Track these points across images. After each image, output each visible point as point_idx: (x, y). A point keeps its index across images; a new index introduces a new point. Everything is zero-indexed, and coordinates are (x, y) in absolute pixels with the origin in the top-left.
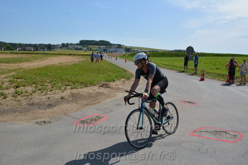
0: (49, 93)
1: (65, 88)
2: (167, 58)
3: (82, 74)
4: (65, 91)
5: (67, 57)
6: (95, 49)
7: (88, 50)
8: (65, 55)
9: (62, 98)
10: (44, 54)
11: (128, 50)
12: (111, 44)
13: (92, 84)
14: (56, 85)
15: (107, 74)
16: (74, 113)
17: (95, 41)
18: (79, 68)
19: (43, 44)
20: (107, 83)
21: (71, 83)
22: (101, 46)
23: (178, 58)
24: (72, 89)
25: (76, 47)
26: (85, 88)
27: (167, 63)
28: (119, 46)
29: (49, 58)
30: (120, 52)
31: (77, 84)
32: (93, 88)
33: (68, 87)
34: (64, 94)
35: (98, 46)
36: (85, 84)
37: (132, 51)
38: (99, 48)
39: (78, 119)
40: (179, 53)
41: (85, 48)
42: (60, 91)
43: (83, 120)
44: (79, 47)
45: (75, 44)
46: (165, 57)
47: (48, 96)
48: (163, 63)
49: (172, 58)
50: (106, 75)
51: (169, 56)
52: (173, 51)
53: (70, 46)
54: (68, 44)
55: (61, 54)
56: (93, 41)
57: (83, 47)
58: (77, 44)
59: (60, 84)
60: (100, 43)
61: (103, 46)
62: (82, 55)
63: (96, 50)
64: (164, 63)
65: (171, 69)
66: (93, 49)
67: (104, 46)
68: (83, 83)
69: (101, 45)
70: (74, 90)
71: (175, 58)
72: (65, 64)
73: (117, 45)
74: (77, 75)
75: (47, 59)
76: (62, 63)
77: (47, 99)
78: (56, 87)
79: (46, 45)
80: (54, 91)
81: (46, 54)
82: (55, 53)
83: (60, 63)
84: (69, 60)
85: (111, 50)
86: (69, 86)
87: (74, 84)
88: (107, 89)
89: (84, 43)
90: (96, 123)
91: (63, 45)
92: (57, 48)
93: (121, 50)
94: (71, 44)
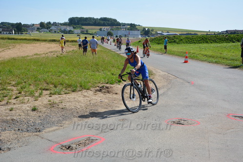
0: (13, 101)
1: (41, 94)
2: (210, 45)
3: (69, 71)
4: (40, 99)
5: (48, 45)
6: (94, 31)
7: (82, 33)
8: (45, 41)
9: (34, 110)
10: (9, 39)
11: (146, 32)
12: (119, 24)
13: (83, 87)
14: (25, 90)
15: (109, 71)
16: (51, 134)
17: (93, 19)
18: (66, 62)
19: (9, 24)
20: (108, 85)
21: (52, 86)
22: (103, 28)
23: (231, 44)
24: (51, 95)
25: (63, 28)
26: (73, 93)
27: (210, 53)
28: (133, 27)
29: (18, 46)
30: (134, 36)
31: (59, 87)
32: (85, 92)
33: (45, 92)
34: (37, 103)
35: (99, 27)
36: (73, 88)
37: (153, 35)
38: (101, 29)
39: (57, 143)
40: (232, 36)
41: (78, 31)
42: (31, 99)
43: (64, 144)
44: (68, 28)
45: (61, 24)
46: (207, 42)
47: (10, 107)
48: (203, 53)
49: (219, 45)
50: (109, 73)
51: (215, 41)
52: (222, 33)
53: (53, 28)
54: (50, 23)
55: (38, 40)
56: (90, 18)
57: (75, 28)
58: (65, 24)
59: (32, 88)
60: (102, 22)
61: (106, 27)
62: (73, 41)
63: (96, 34)
64: (206, 53)
65: (216, 62)
66: (90, 32)
67: (108, 27)
68: (70, 86)
69: (104, 25)
70: (54, 97)
71: (225, 44)
72: (44, 55)
73: (128, 24)
74: (62, 73)
75: (14, 47)
76: (40, 55)
77: (8, 111)
78: (26, 92)
79: (12, 25)
80: (21, 98)
81: (13, 39)
82: (28, 38)
83: (36, 54)
84: (51, 50)
85: (120, 33)
86: (47, 90)
87: (55, 87)
88: (108, 95)
89: (75, 22)
90: (85, 149)
91: (42, 24)
92: (32, 30)
93: (136, 32)
94: (55, 24)
